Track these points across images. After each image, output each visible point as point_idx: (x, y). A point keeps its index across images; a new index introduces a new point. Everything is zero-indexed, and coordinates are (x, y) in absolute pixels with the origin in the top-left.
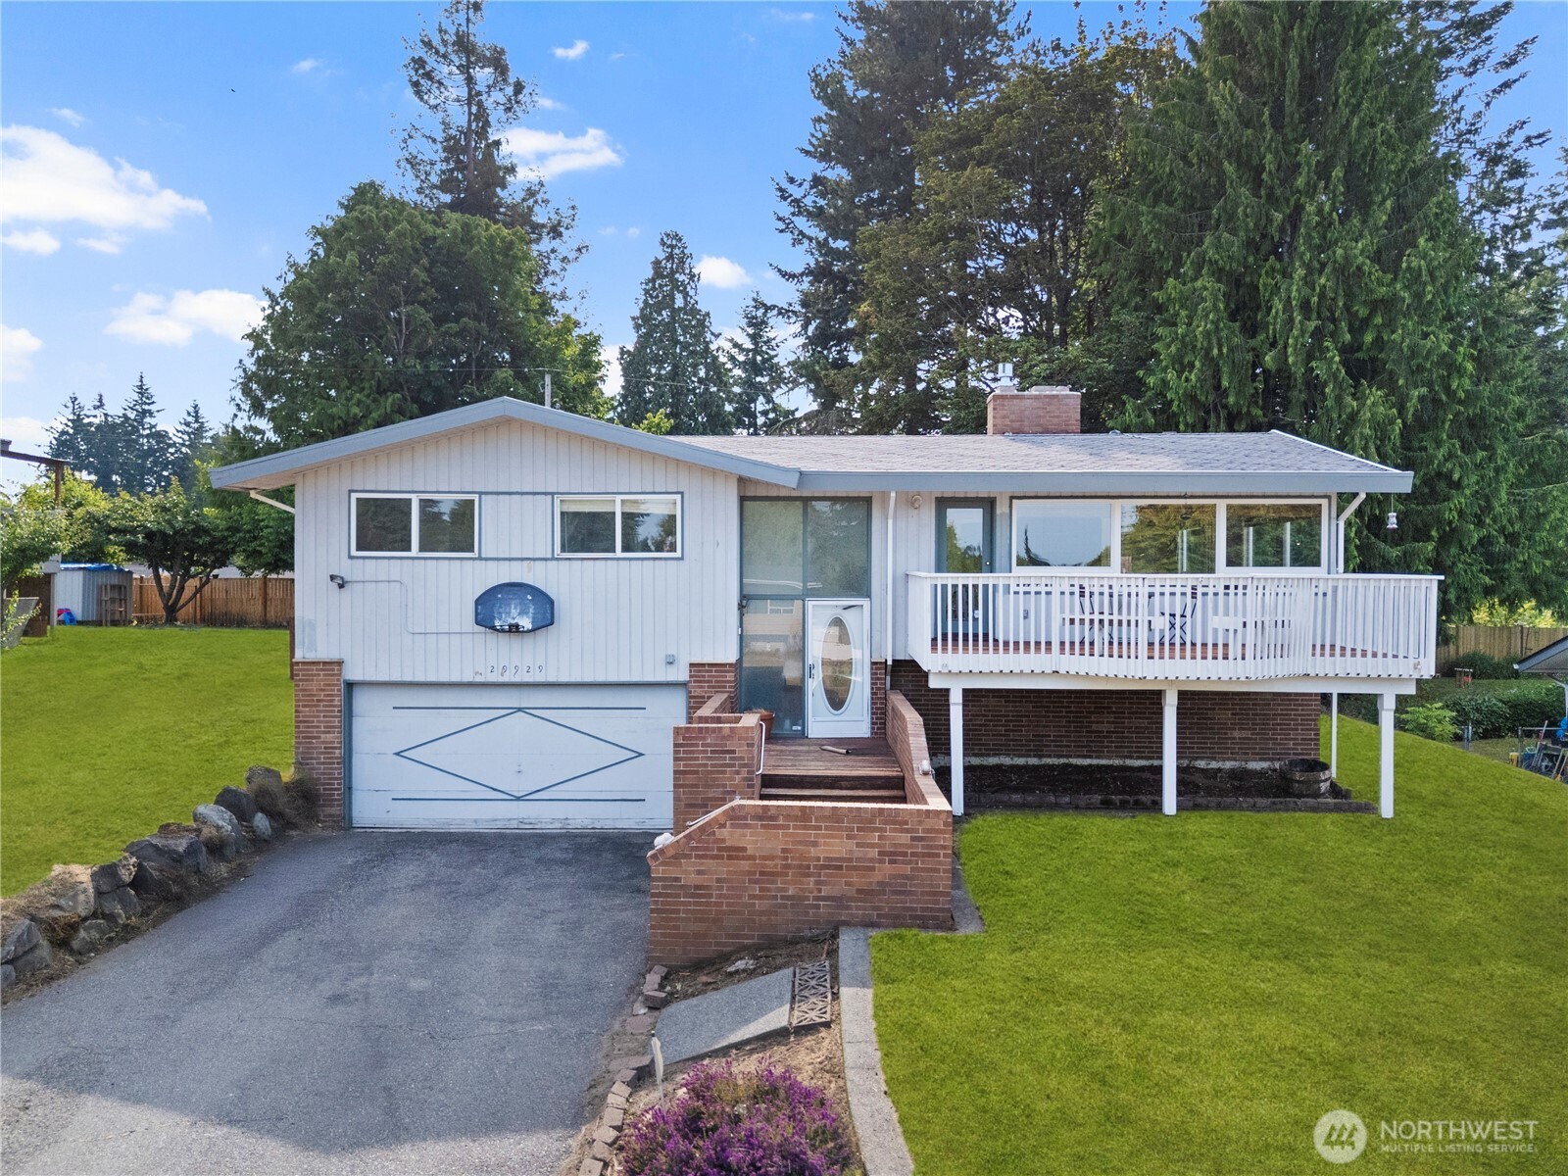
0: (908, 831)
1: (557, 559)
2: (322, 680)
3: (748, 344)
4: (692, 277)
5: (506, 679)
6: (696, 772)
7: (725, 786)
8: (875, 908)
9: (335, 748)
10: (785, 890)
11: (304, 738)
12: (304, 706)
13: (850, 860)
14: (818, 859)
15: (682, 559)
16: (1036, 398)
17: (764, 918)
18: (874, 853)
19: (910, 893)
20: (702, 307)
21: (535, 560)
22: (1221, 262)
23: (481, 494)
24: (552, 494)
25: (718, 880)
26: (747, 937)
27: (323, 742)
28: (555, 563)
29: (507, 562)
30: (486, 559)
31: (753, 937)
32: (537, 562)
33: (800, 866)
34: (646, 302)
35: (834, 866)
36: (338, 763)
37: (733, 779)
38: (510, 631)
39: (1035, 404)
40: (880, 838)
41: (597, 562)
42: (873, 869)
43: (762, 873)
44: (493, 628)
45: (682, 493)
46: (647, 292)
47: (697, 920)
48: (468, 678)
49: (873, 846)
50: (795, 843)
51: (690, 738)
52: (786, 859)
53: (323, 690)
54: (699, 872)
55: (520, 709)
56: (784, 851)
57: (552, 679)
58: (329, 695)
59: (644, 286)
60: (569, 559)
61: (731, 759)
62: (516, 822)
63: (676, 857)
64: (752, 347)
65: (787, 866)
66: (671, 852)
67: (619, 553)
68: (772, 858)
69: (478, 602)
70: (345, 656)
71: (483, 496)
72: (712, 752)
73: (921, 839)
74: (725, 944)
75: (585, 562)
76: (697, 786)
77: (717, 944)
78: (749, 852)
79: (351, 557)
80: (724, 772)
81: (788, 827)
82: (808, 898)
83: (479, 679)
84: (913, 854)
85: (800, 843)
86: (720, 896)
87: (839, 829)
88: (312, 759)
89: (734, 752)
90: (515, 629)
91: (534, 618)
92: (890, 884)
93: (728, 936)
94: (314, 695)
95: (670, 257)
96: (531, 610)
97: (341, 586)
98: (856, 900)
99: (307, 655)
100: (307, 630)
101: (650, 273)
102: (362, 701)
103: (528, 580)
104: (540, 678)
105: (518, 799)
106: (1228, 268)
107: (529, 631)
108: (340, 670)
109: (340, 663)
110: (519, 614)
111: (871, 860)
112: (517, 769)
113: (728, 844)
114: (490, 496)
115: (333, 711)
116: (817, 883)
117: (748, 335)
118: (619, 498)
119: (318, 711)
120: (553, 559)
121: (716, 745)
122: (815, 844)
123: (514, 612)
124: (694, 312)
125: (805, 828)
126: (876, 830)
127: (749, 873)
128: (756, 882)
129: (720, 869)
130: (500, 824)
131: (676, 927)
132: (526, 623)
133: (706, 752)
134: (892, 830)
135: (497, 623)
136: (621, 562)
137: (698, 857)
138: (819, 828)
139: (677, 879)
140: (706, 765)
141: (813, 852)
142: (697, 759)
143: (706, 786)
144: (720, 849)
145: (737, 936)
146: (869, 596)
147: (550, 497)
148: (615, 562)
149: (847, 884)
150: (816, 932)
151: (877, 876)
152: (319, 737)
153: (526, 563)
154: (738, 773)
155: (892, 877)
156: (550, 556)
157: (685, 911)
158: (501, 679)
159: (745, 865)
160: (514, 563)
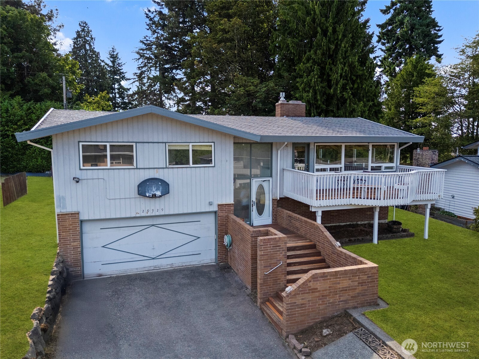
0: (366, 275)
1: (168, 168)
2: (70, 221)
3: (111, 64)
4: (92, 39)
5: (149, 214)
6: (267, 255)
7: (277, 258)
8: (357, 302)
9: (78, 248)
10: (329, 300)
11: (63, 245)
12: (63, 232)
13: (349, 287)
14: (340, 288)
15: (214, 167)
16: (293, 104)
17: (323, 311)
18: (356, 283)
19: (367, 295)
20: (96, 50)
21: (159, 168)
22: (316, 59)
23: (136, 143)
24: (165, 143)
25: (309, 301)
26: (317, 319)
27: (73, 246)
28: (167, 169)
29: (148, 170)
30: (140, 169)
31: (319, 318)
32: (160, 169)
33: (334, 292)
34: (74, 46)
35: (344, 290)
36: (80, 254)
37: (280, 256)
38: (152, 197)
39: (293, 107)
40: (359, 278)
41: (183, 169)
42: (356, 289)
43: (322, 296)
44: (147, 196)
45: (214, 143)
46: (74, 43)
47: (302, 316)
48: (133, 215)
49: (356, 281)
50: (333, 284)
51: (265, 243)
52: (330, 290)
53: (71, 225)
54: (302, 299)
55: (153, 225)
56: (329, 287)
57: (167, 213)
58: (74, 227)
59: (73, 40)
60: (173, 168)
61: (279, 248)
62: (153, 267)
63: (295, 295)
64: (112, 65)
65: (331, 292)
66: (293, 294)
67: (191, 164)
68: (326, 290)
69: (139, 186)
70: (80, 209)
71: (137, 144)
72: (273, 247)
73: (370, 277)
74: (310, 323)
75: (179, 169)
76: (267, 259)
77: (308, 323)
78: (318, 290)
79: (80, 169)
80: (277, 254)
81: (331, 279)
82: (336, 302)
83: (138, 215)
84: (368, 282)
85: (335, 284)
86: (309, 306)
87: (346, 277)
88: (68, 253)
89: (280, 246)
90: (154, 196)
91: (161, 191)
92: (360, 293)
93: (311, 320)
94: (67, 227)
95: (83, 30)
96: (161, 189)
97: (77, 182)
98: (351, 300)
99: (62, 211)
100: (62, 200)
101: (75, 36)
102: (87, 228)
103: (157, 176)
104: (162, 213)
105: (153, 259)
106: (317, 61)
107: (160, 196)
108: (78, 216)
109: (78, 214)
110: (156, 190)
111: (356, 286)
112: (152, 247)
113: (312, 288)
114: (140, 144)
115: (77, 233)
116: (340, 296)
117: (111, 61)
118: (191, 144)
119: (69, 234)
120: (166, 168)
121: (274, 244)
122: (339, 283)
123: (154, 189)
124: (94, 52)
125: (336, 278)
126: (357, 276)
127: (319, 297)
128: (321, 299)
129: (309, 297)
130: (147, 269)
131: (295, 320)
132: (158, 193)
133: (270, 247)
134: (362, 275)
135: (147, 195)
136: (192, 168)
137: (302, 294)
138: (340, 278)
139: (295, 303)
140: (271, 252)
141: (338, 286)
142: (267, 250)
143: (271, 259)
144: (309, 290)
145: (315, 319)
146: (271, 176)
147: (164, 144)
148: (190, 169)
149: (348, 295)
150: (338, 313)
151: (357, 291)
152: (71, 244)
153: (155, 170)
154: (281, 253)
155: (362, 290)
156: (165, 167)
157: (298, 313)
158: (147, 215)
159: (317, 294)
160: (150, 170)
